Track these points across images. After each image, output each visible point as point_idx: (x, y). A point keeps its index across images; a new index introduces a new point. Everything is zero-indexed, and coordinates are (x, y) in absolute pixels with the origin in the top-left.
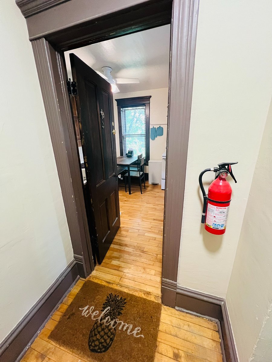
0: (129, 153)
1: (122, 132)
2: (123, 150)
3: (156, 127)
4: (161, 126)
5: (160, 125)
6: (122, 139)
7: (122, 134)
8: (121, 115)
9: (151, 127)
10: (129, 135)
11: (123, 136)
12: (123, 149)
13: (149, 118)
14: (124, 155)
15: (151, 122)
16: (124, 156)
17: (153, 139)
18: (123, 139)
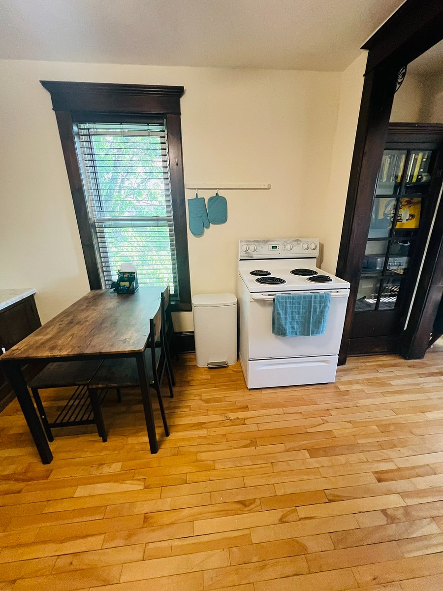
0: (121, 279)
1: (89, 210)
2: (97, 269)
3: (207, 195)
4: (222, 193)
5: (216, 191)
6: (90, 232)
7: (86, 214)
8: (75, 149)
9: (189, 195)
10: (117, 222)
11: (91, 222)
12: (99, 266)
13: (180, 164)
14: (103, 284)
15: (189, 181)
16: (103, 288)
17: (199, 233)
18: (93, 234)
